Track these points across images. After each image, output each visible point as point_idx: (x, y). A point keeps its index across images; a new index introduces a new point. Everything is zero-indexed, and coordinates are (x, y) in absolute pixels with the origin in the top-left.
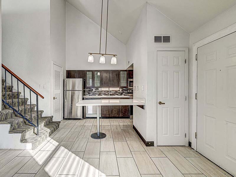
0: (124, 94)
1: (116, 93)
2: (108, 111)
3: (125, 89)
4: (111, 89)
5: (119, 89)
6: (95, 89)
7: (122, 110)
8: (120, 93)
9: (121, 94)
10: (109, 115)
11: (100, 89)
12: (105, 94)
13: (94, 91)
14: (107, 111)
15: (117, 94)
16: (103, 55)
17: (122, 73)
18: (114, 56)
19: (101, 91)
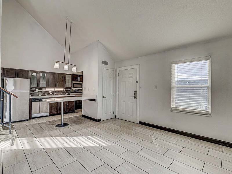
0: (67, 93)
1: (60, 93)
2: (57, 109)
3: (68, 89)
4: (56, 89)
5: (63, 90)
6: (38, 90)
7: (68, 106)
8: (63, 93)
9: (65, 93)
10: (57, 112)
11: (44, 90)
12: (49, 94)
13: (36, 91)
14: (55, 109)
15: (62, 94)
16: (67, 64)
17: (67, 76)
18: (75, 66)
19: (45, 91)
